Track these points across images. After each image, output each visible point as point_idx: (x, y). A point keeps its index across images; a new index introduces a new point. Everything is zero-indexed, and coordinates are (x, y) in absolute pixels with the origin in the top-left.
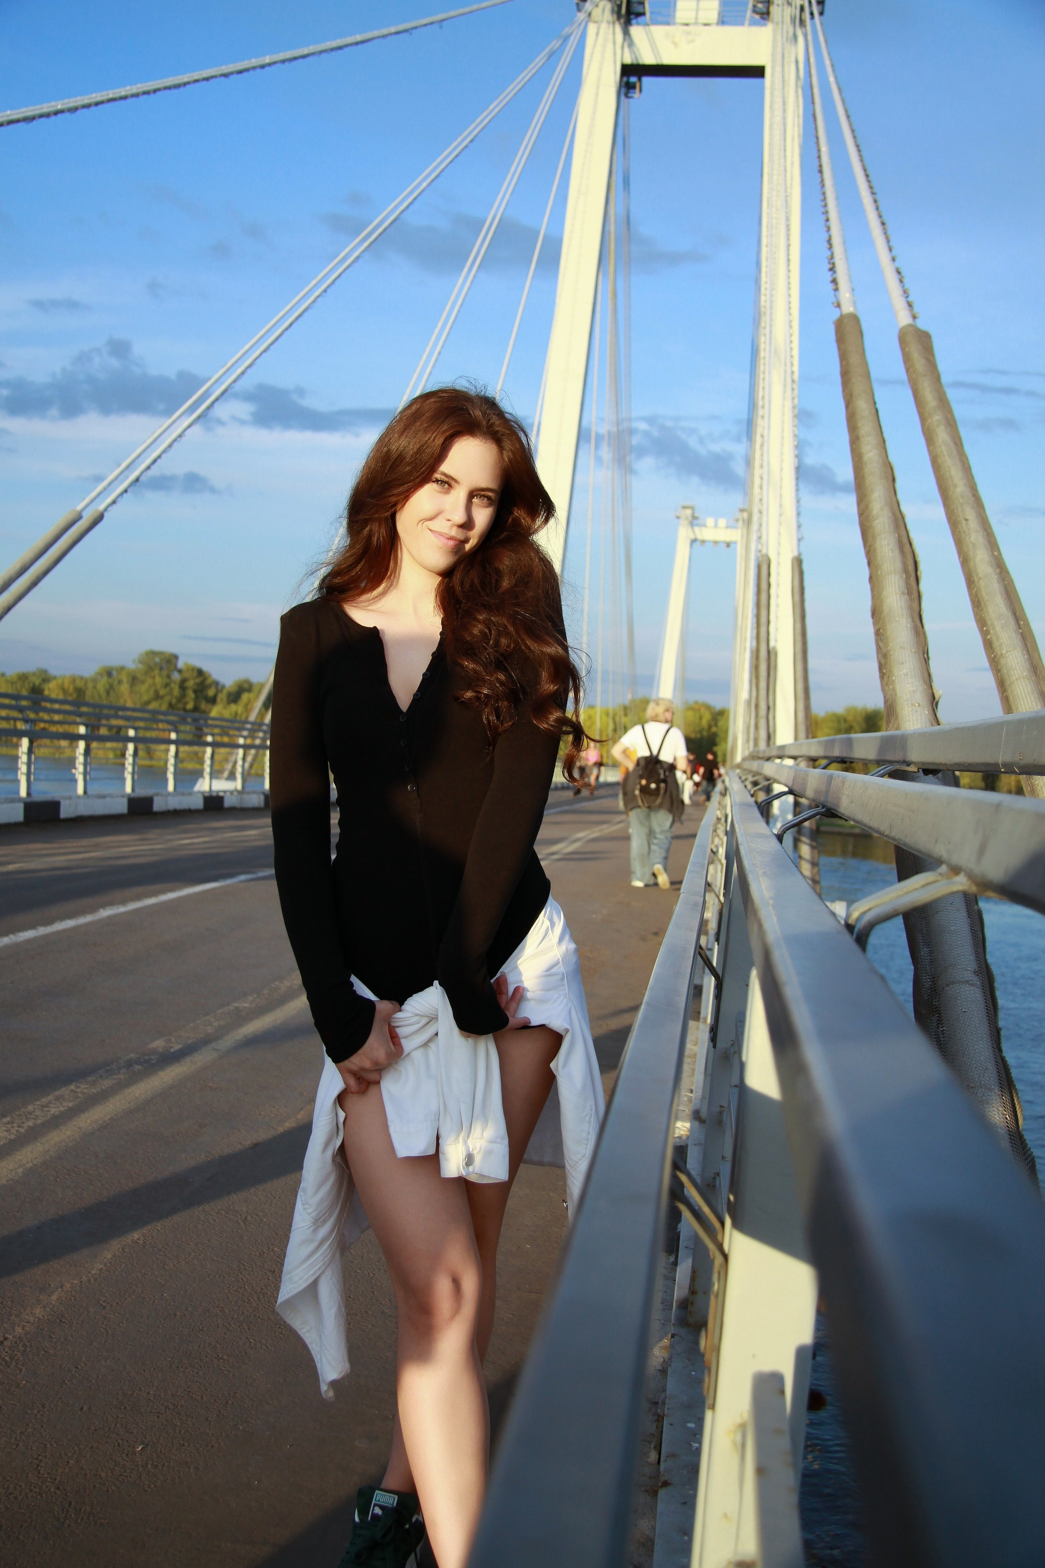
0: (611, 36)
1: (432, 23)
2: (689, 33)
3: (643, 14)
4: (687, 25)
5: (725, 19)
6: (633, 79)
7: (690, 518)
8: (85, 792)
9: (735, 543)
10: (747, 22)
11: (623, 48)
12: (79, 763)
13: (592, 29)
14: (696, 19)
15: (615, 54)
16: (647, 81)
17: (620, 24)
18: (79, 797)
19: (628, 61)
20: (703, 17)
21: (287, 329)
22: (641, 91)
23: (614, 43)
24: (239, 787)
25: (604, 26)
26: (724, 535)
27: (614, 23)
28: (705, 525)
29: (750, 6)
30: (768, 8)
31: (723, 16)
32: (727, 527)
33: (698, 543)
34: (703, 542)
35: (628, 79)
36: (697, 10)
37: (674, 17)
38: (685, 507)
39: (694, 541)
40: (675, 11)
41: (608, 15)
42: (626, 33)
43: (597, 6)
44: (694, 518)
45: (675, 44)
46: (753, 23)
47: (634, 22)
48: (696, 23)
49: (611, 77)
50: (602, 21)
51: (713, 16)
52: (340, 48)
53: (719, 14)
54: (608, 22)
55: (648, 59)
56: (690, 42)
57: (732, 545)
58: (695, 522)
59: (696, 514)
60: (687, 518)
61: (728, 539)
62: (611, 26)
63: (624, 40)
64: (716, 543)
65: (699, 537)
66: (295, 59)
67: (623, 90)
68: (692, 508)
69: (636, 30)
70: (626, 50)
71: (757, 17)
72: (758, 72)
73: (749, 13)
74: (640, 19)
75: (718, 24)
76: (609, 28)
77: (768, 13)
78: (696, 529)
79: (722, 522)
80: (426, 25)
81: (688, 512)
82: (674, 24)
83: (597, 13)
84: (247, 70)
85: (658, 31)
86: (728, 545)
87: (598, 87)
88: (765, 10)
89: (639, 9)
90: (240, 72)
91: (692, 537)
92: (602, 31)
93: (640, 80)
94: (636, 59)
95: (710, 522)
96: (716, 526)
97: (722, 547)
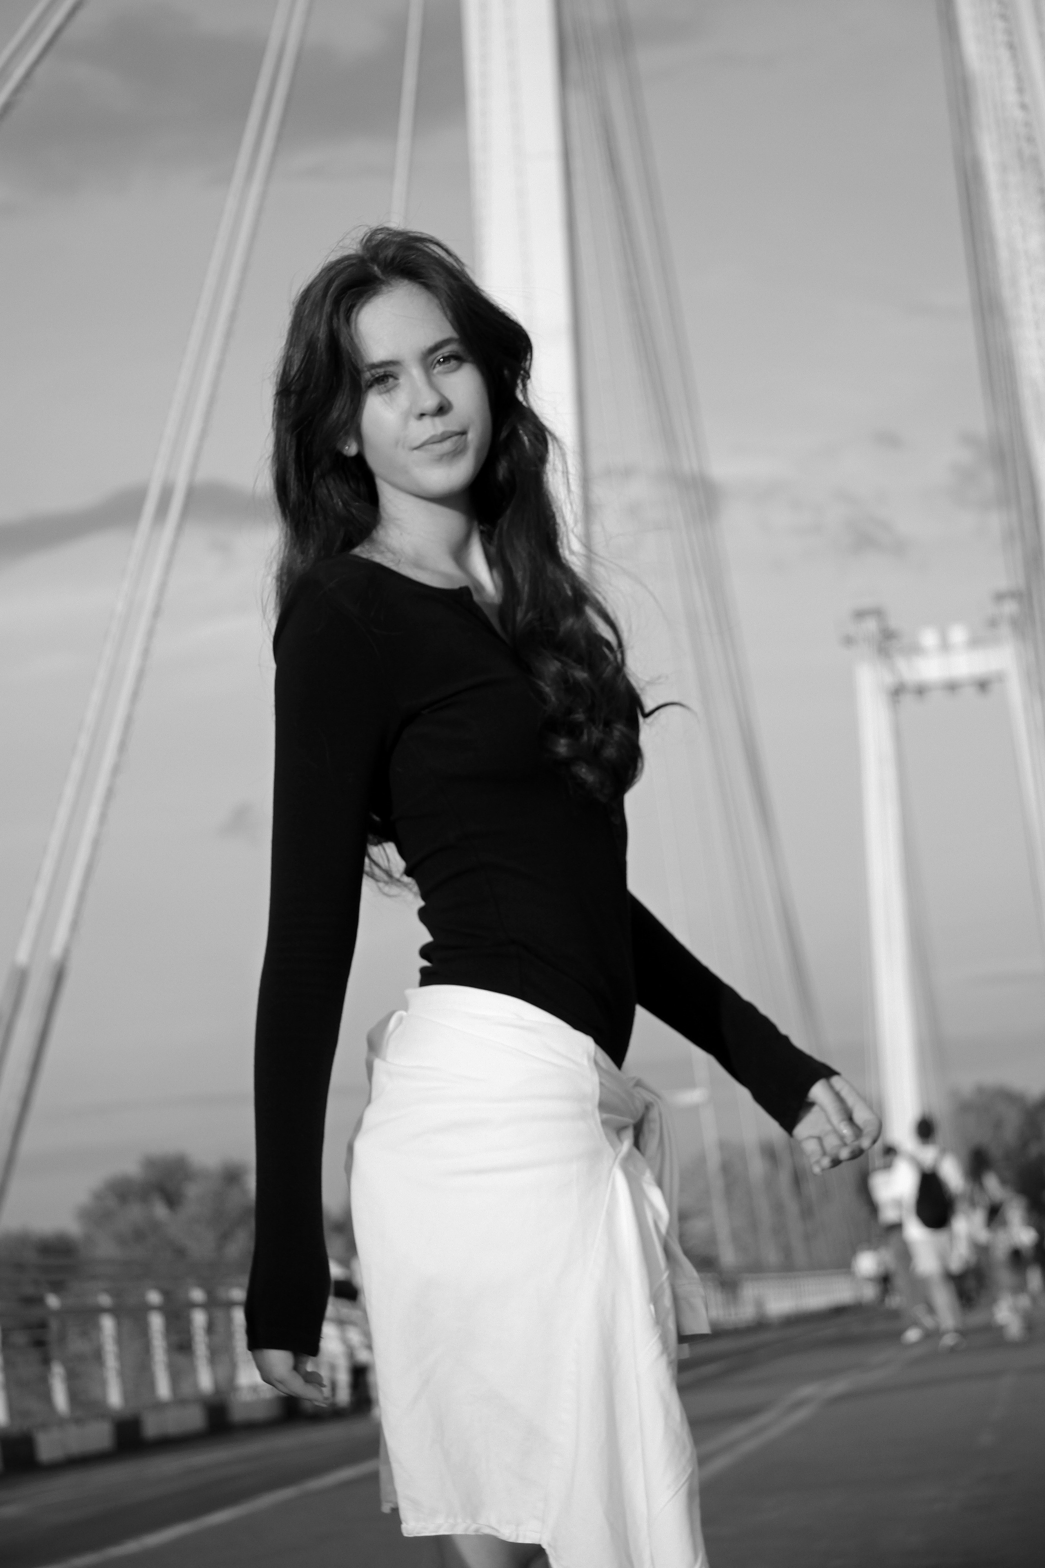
7: (877, 639)
9: (999, 677)
26: (965, 665)
28: (918, 651)
32: (972, 646)
33: (909, 695)
34: (921, 690)
39: (896, 691)
44: (887, 636)
57: (993, 684)
58: (892, 645)
59: (890, 626)
60: (869, 640)
61: (979, 673)
64: (952, 687)
65: (910, 680)
68: (878, 613)
78: (899, 662)
79: (958, 635)
81: (871, 625)
86: (983, 685)
91: (891, 682)
95: (929, 638)
96: (945, 646)
97: (970, 692)
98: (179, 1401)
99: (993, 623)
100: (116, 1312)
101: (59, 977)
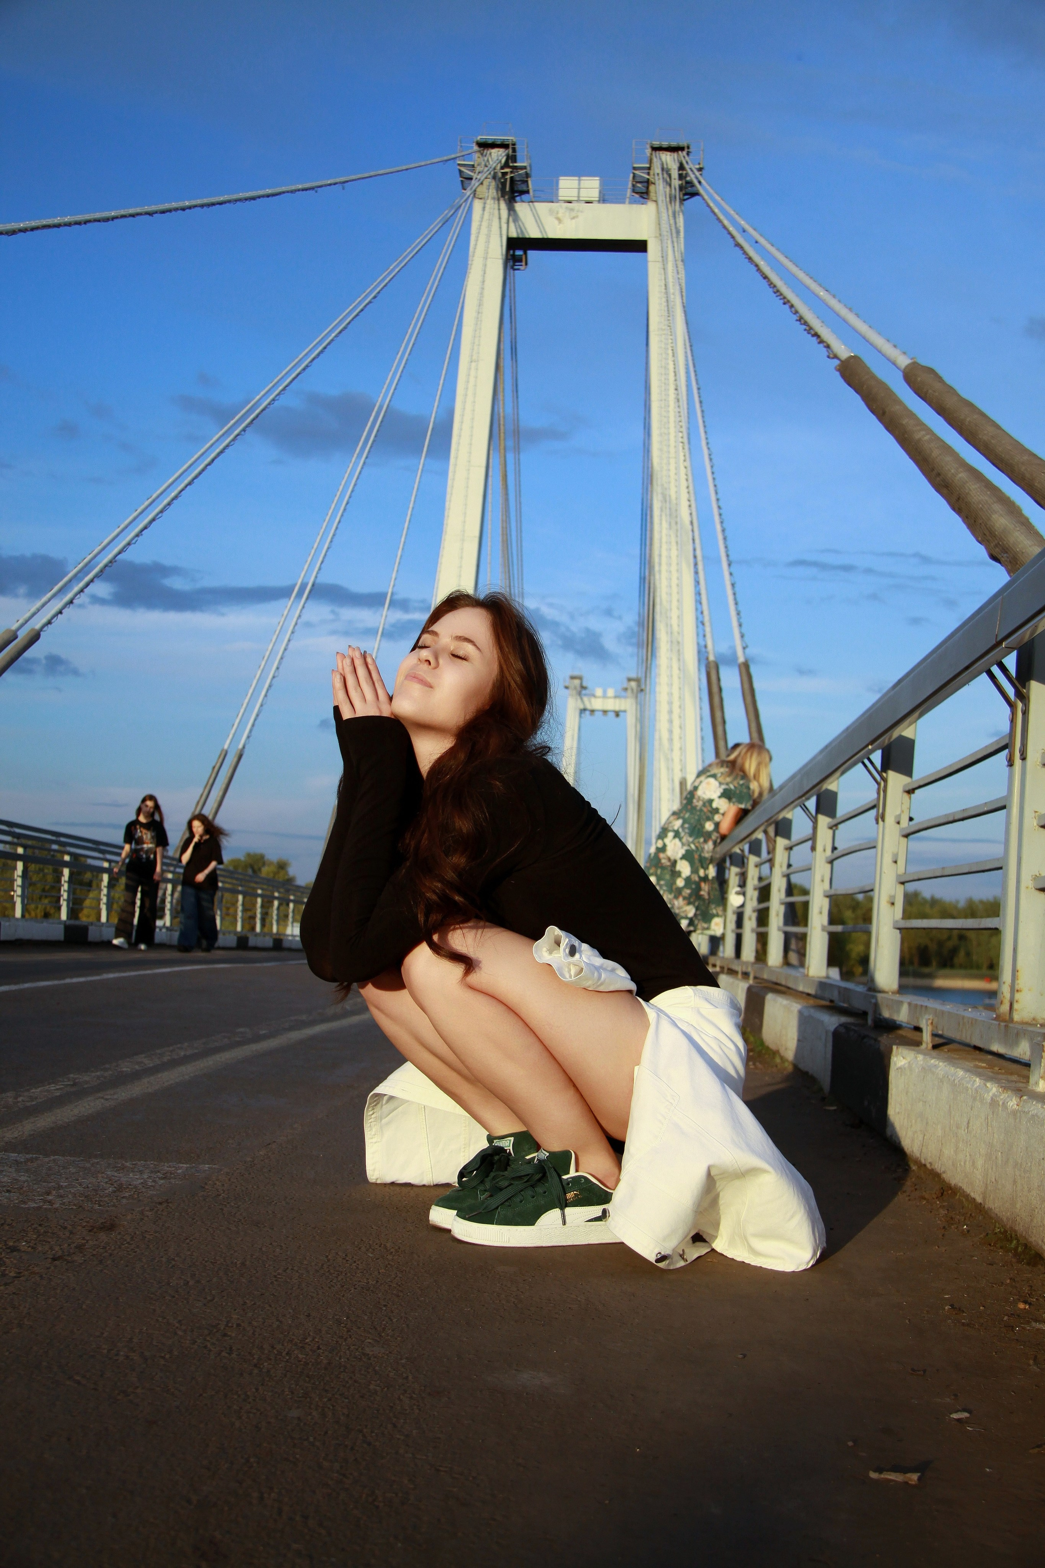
0: (496, 212)
1: (335, 184)
2: (572, 210)
3: (527, 192)
4: (570, 202)
5: (606, 197)
6: (519, 253)
7: (579, 688)
8: (23, 916)
9: (625, 711)
10: (627, 200)
11: (508, 223)
12: (18, 886)
13: (477, 205)
14: (579, 197)
15: (500, 228)
16: (532, 254)
17: (505, 200)
18: (17, 919)
19: (513, 234)
20: (585, 195)
21: (209, 464)
22: (526, 264)
23: (500, 218)
24: (168, 924)
25: (490, 202)
26: (611, 705)
27: (499, 200)
28: (594, 696)
29: (630, 185)
30: (648, 188)
31: (604, 195)
32: (616, 697)
33: (587, 713)
34: (592, 712)
35: (514, 252)
36: (579, 189)
37: (557, 195)
38: (573, 678)
39: (583, 711)
40: (557, 189)
41: (493, 192)
42: (511, 209)
43: (482, 184)
44: (583, 688)
45: (560, 220)
46: (633, 202)
47: (518, 199)
48: (578, 201)
49: (498, 249)
50: (488, 199)
51: (595, 194)
52: (253, 198)
53: (600, 192)
54: (494, 198)
55: (534, 233)
56: (573, 218)
57: (621, 714)
58: (584, 692)
59: (584, 684)
60: (575, 688)
61: (617, 709)
62: (496, 202)
63: (509, 215)
64: (605, 712)
65: (589, 707)
66: (213, 204)
67: (511, 263)
68: (580, 678)
69: (521, 208)
70: (512, 225)
71: (637, 196)
72: (640, 246)
73: (629, 192)
74: (524, 197)
75: (599, 201)
76: (494, 203)
77: (647, 192)
78: (585, 699)
79: (611, 692)
80: (330, 185)
81: (577, 682)
82: (558, 201)
83: (482, 190)
84: (170, 211)
85: (542, 208)
86: (617, 714)
87: (486, 258)
88: (644, 190)
89: (523, 187)
90: (163, 212)
91: (582, 707)
92: (488, 207)
93: (525, 253)
94: (522, 232)
95: (599, 692)
96: (605, 696)
97: (612, 715)
98: (263, 934)
99: (626, 689)
100: (245, 895)
101: (240, 757)
